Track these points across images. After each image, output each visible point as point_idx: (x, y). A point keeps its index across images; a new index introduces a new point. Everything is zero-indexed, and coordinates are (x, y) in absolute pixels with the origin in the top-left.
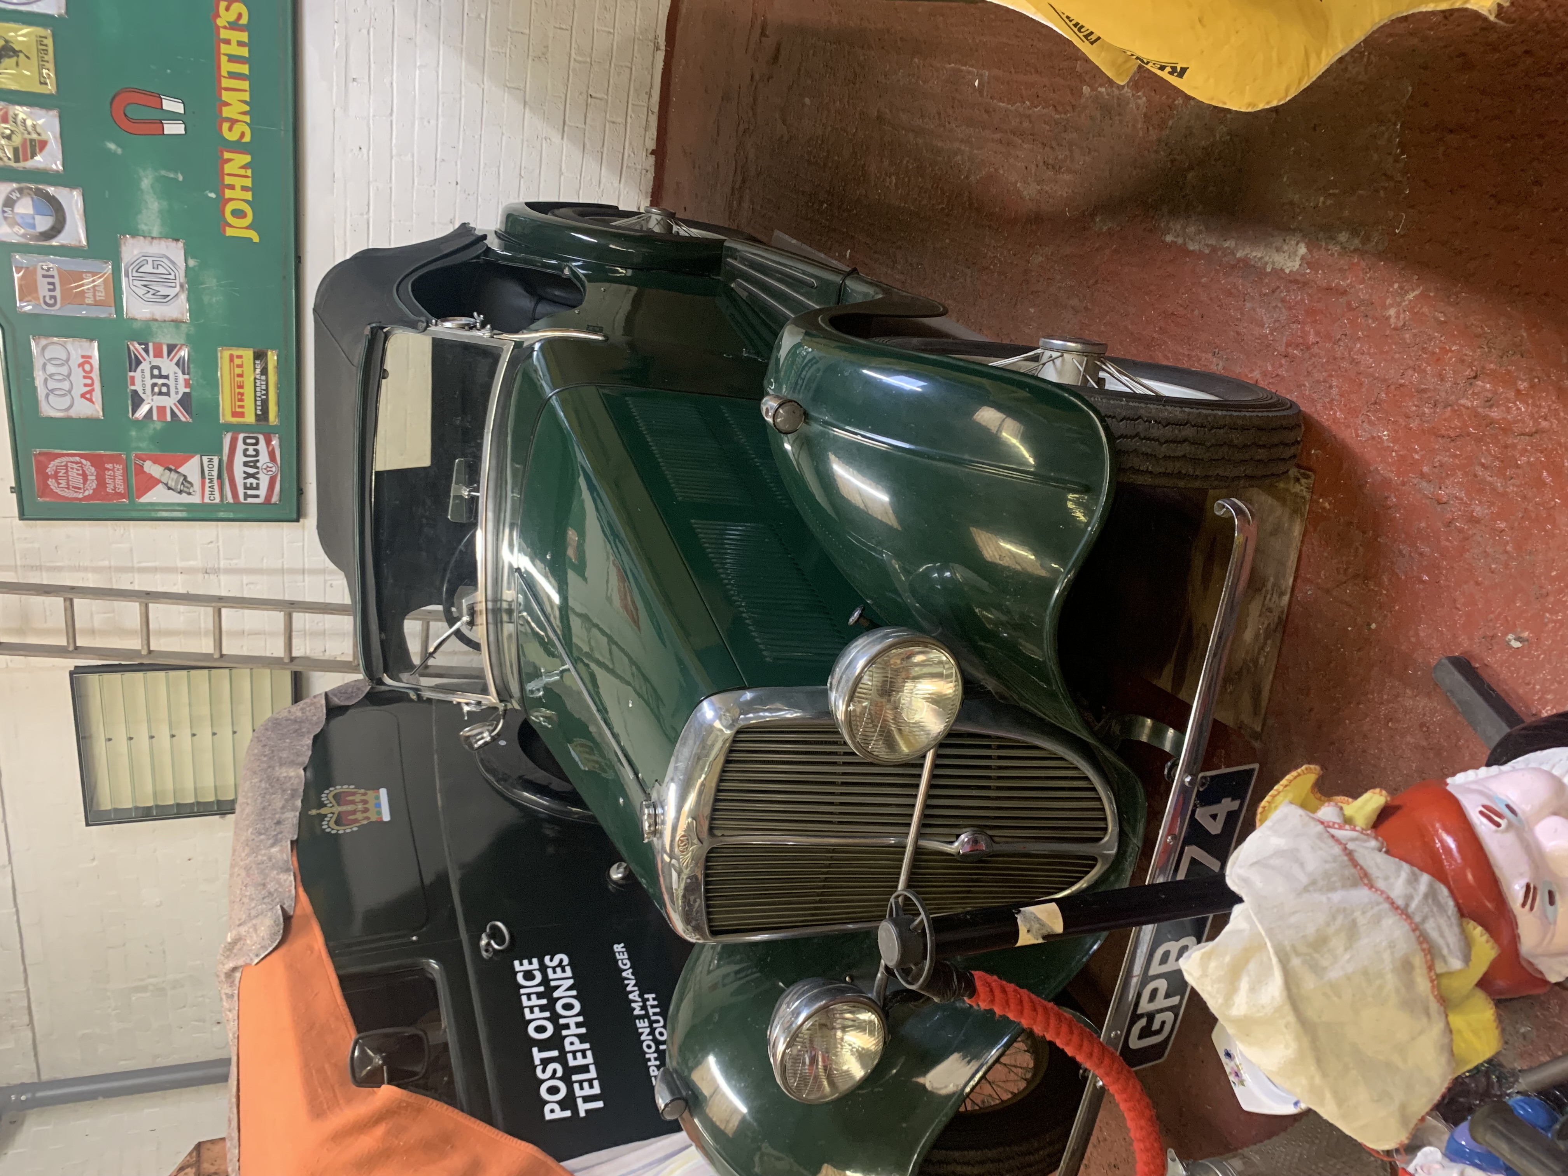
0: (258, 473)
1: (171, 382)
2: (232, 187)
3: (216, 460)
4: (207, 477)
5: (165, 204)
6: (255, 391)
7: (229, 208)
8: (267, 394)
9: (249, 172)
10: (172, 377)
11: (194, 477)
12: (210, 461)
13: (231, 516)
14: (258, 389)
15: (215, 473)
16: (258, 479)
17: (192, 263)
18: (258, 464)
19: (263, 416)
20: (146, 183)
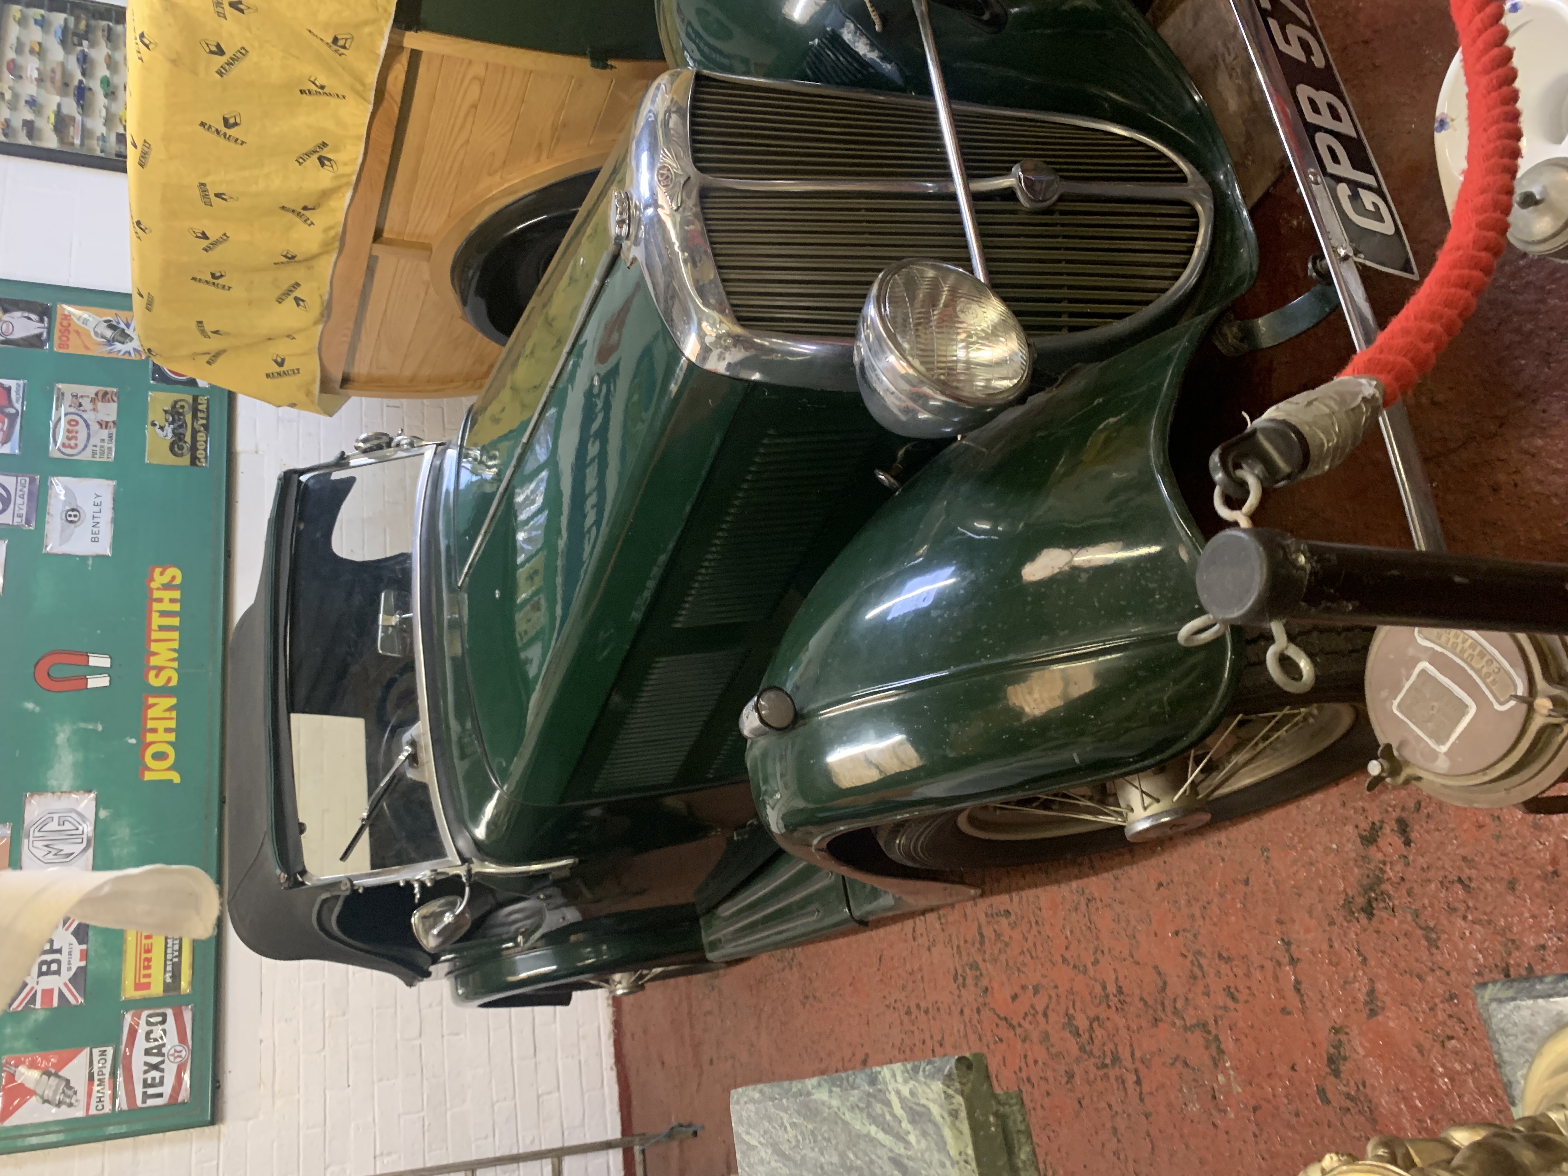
0: (163, 1062)
1: (63, 958)
2: (154, 730)
3: (110, 1051)
4: (96, 1077)
5: (80, 756)
6: (166, 954)
7: (150, 752)
8: (180, 956)
9: (174, 714)
10: (65, 951)
11: (79, 1083)
12: (103, 1053)
13: (124, 1129)
14: (169, 951)
15: (107, 1071)
16: (162, 1071)
17: (103, 814)
18: (164, 1050)
19: (172, 986)
20: (61, 738)
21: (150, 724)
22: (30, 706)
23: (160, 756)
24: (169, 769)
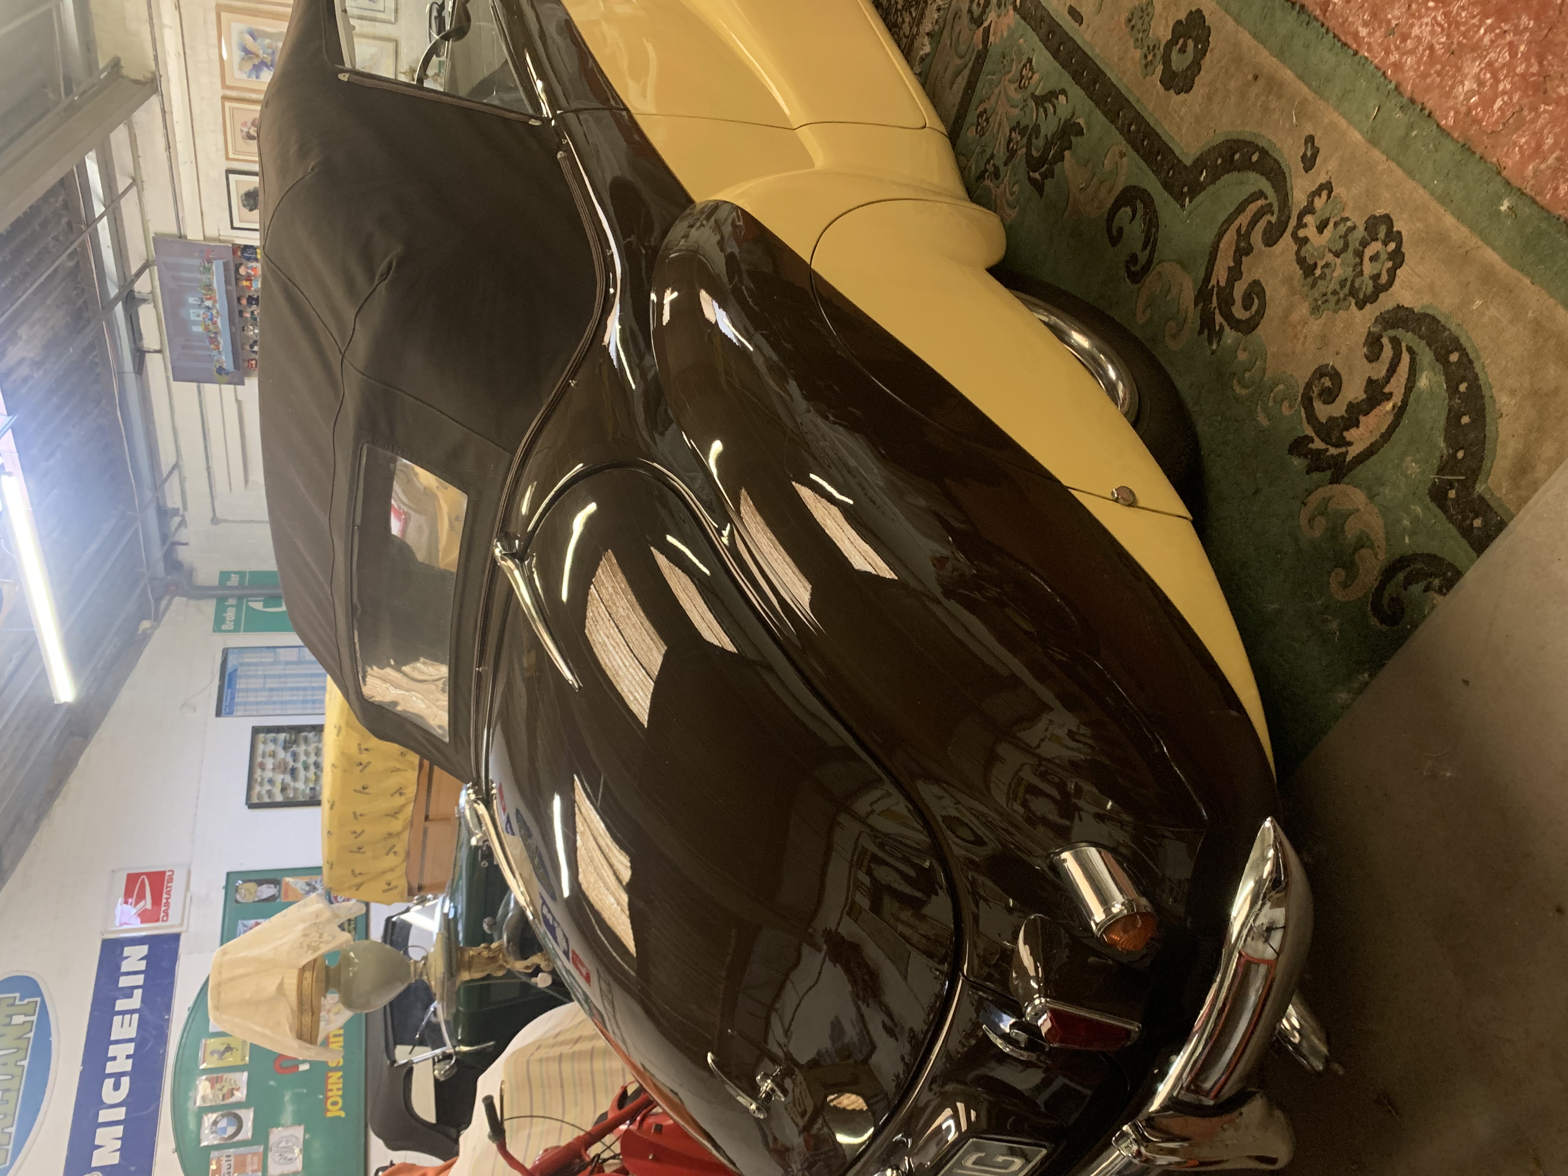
2: (332, 1090)
5: (296, 1107)
7: (330, 1101)
17: (307, 1136)
20: (287, 1098)
21: (330, 1087)
22: (272, 1083)
23: (335, 1103)
24: (339, 1110)
